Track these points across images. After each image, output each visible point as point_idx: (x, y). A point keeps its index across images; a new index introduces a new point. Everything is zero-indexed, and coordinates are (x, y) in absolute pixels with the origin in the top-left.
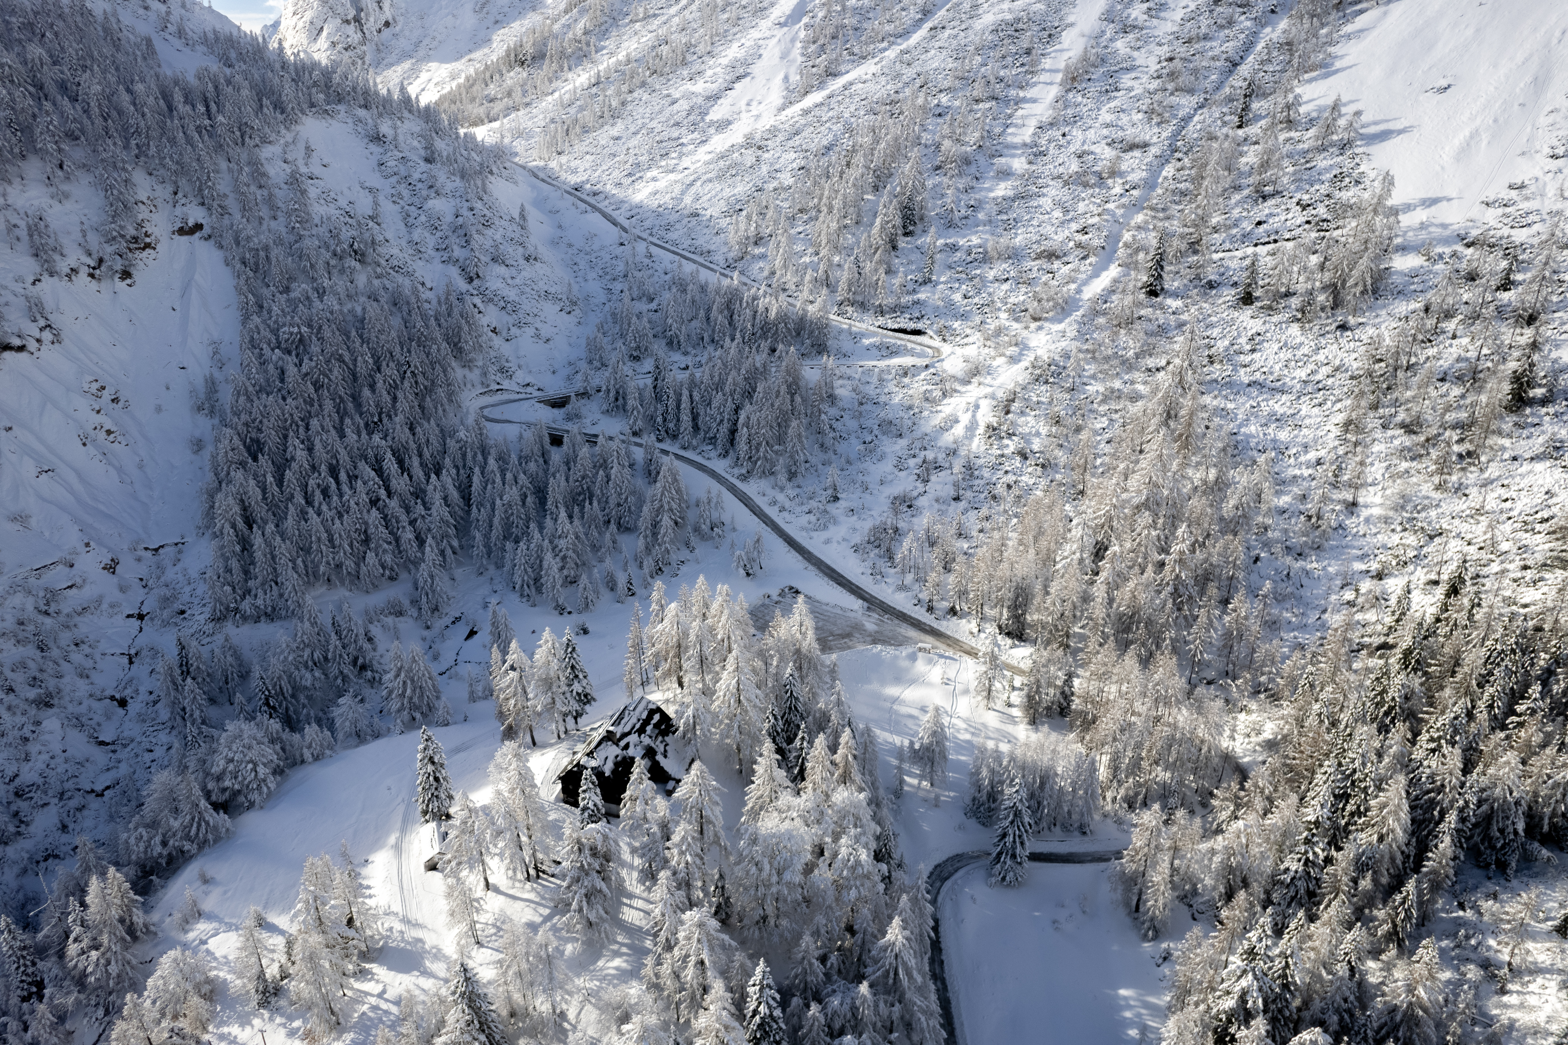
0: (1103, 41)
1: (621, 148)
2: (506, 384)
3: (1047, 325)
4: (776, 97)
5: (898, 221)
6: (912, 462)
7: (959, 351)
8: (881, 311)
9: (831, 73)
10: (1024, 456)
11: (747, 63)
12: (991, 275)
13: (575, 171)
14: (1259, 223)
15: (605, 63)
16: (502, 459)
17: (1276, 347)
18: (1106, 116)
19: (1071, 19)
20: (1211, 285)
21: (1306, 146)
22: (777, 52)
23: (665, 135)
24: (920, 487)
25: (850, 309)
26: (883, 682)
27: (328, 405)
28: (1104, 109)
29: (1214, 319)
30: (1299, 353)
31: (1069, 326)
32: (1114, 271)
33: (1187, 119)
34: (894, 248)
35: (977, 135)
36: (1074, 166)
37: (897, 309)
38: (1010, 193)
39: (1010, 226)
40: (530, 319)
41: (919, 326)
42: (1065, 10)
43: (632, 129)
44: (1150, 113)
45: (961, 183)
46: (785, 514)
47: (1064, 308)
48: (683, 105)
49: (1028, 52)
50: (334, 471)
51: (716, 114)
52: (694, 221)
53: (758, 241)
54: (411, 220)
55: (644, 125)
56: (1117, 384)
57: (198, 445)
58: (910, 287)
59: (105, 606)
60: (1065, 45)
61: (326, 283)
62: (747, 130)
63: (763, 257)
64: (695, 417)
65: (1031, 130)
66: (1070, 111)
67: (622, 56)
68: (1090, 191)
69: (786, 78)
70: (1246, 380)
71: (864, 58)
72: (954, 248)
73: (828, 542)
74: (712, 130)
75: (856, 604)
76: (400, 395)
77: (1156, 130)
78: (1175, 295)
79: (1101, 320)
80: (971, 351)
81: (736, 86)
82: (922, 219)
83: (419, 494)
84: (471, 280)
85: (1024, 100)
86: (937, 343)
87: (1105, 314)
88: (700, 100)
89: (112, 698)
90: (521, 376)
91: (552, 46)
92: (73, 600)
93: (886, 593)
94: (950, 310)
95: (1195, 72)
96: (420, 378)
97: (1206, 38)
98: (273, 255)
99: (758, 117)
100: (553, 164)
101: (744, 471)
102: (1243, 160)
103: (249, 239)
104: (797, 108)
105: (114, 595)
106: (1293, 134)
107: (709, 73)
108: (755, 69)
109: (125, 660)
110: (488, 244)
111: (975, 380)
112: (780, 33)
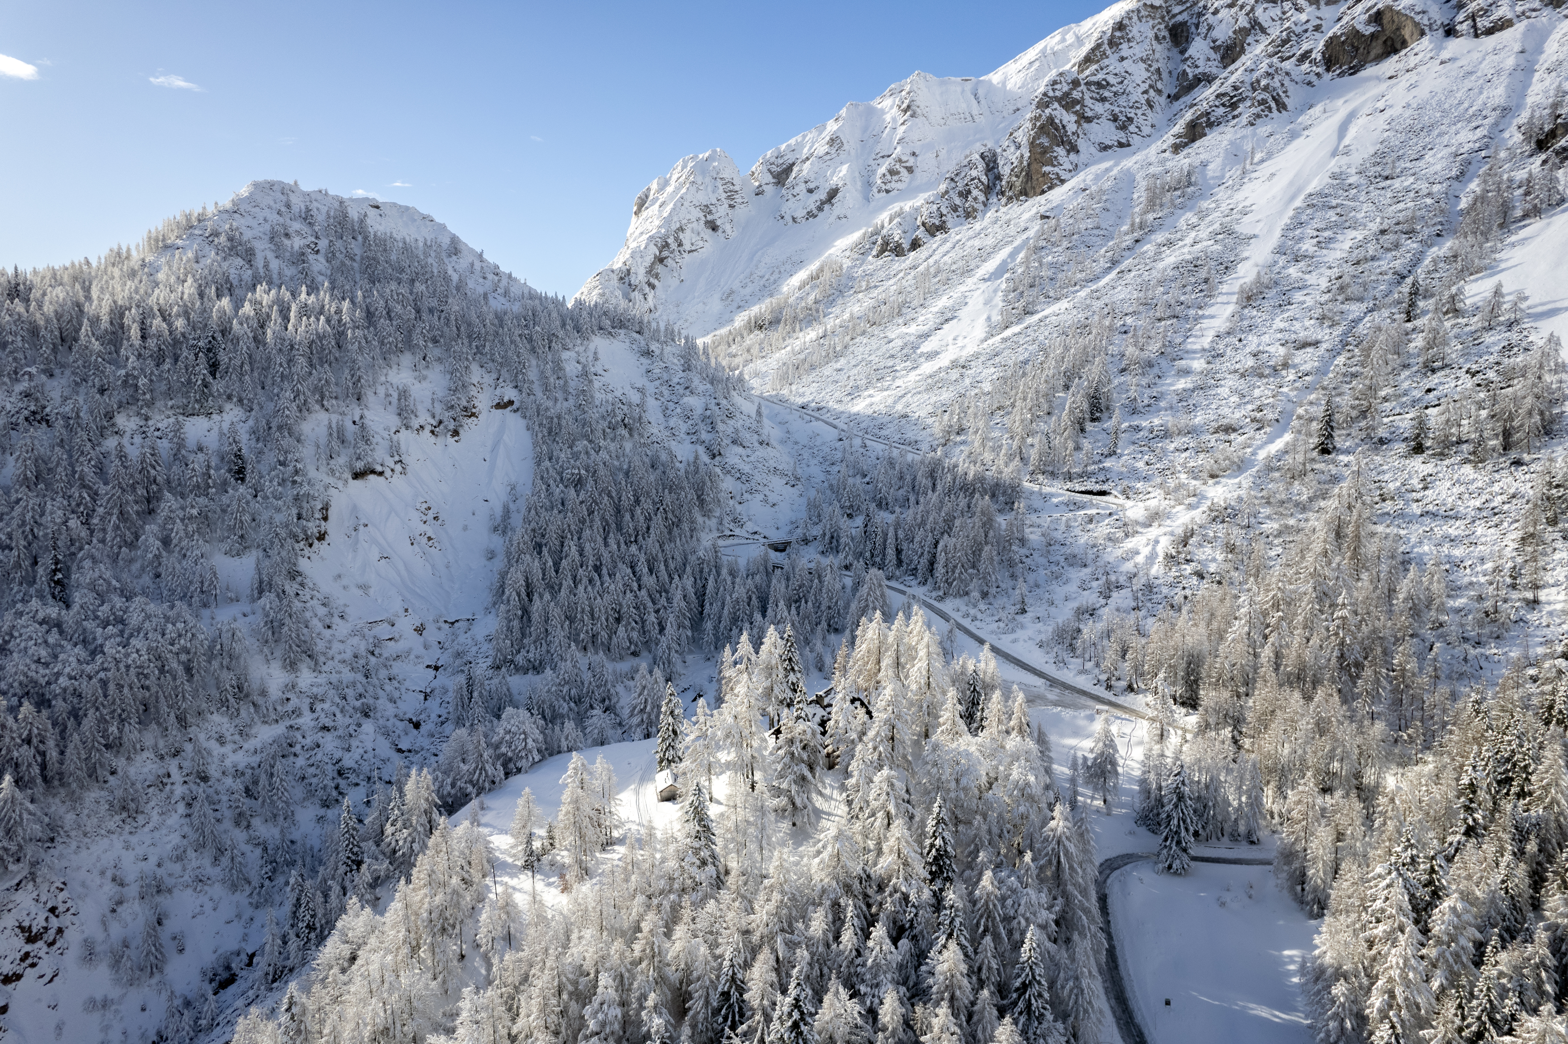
0: (1276, 269)
1: (842, 377)
2: (737, 532)
3: (1223, 480)
4: (980, 331)
5: (1086, 406)
6: (1095, 584)
7: (1141, 504)
8: (1069, 477)
9: (1028, 312)
10: (1201, 576)
11: (954, 309)
12: (1172, 447)
13: (802, 395)
14: (1429, 390)
15: (831, 323)
16: (733, 574)
17: (1448, 484)
18: (1279, 324)
19: (1245, 254)
20: (1382, 442)
21: (1473, 328)
22: (981, 300)
23: (882, 365)
24: (1103, 602)
25: (1041, 477)
26: (1063, 735)
27: (598, 523)
28: (1278, 319)
29: (1385, 467)
30: (1472, 488)
31: (1246, 479)
32: (1288, 437)
33: (1356, 321)
34: (1083, 430)
35: (1158, 345)
36: (1250, 362)
37: (1084, 475)
38: (1190, 386)
39: (1191, 410)
40: (760, 488)
41: (1105, 487)
42: (1239, 248)
43: (853, 362)
44: (1322, 319)
45: (1144, 381)
46: (978, 623)
47: (1240, 466)
48: (899, 343)
49: (1206, 281)
50: (597, 569)
51: (926, 347)
52: (904, 421)
53: (960, 431)
54: (669, 412)
55: (863, 360)
56: (1292, 522)
57: (491, 555)
58: (1097, 458)
59: (412, 657)
60: (1241, 274)
61: (602, 443)
62: (953, 357)
63: (963, 443)
64: (899, 552)
65: (1210, 339)
66: (1246, 323)
67: (846, 316)
68: (1265, 381)
69: (989, 319)
70: (1419, 512)
71: (1058, 299)
72: (1138, 429)
73: (1015, 641)
74: (922, 359)
75: (1039, 682)
76: (653, 524)
77: (1328, 331)
78: (1348, 452)
79: (1277, 475)
80: (1153, 503)
81: (945, 326)
82: (1108, 408)
83: (663, 590)
84: (714, 456)
85: (1203, 317)
86: (1121, 500)
87: (1278, 470)
88: (912, 338)
89: (410, 721)
90: (750, 527)
91: (787, 313)
92: (390, 649)
93: (1069, 676)
94: (1134, 473)
95: (1364, 285)
96: (670, 515)
97: (1373, 259)
98: (564, 423)
99: (963, 347)
100: (785, 392)
101: (941, 593)
102: (1412, 345)
103: (547, 409)
104: (998, 338)
105: (419, 649)
106: (1460, 320)
107: (921, 318)
108: (961, 314)
109: (422, 696)
110: (730, 430)
111: (1156, 524)
112: (983, 286)
